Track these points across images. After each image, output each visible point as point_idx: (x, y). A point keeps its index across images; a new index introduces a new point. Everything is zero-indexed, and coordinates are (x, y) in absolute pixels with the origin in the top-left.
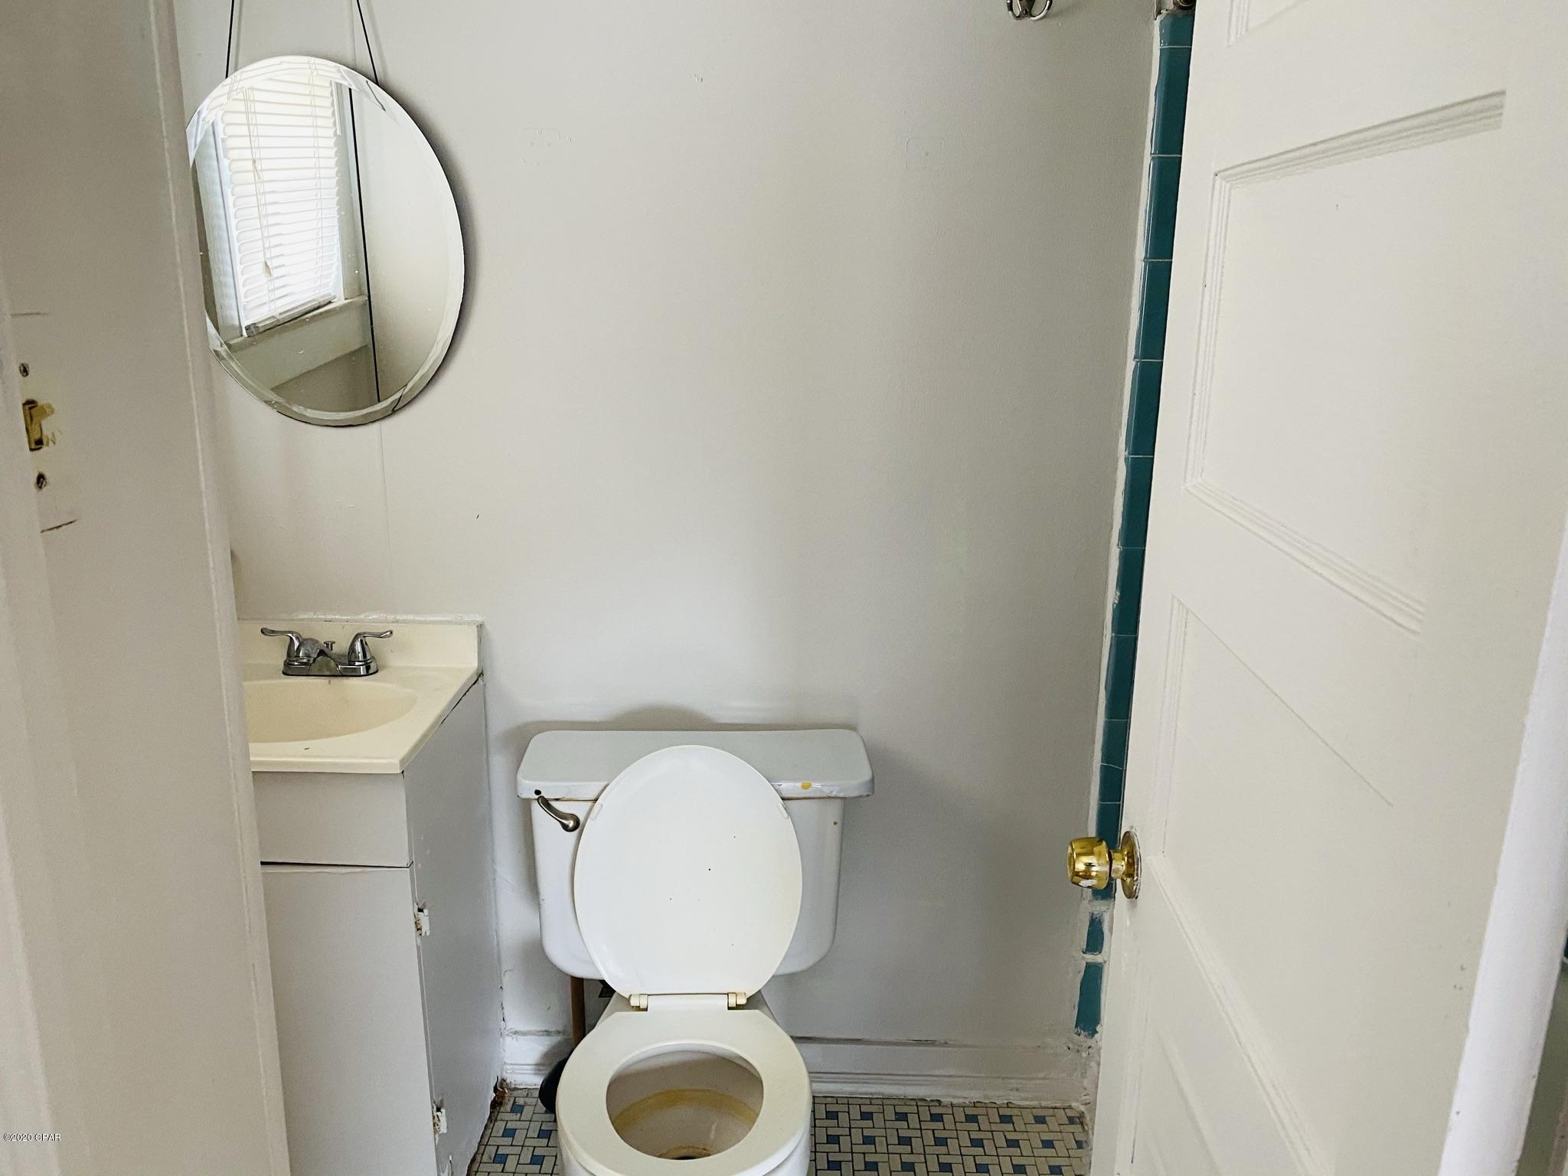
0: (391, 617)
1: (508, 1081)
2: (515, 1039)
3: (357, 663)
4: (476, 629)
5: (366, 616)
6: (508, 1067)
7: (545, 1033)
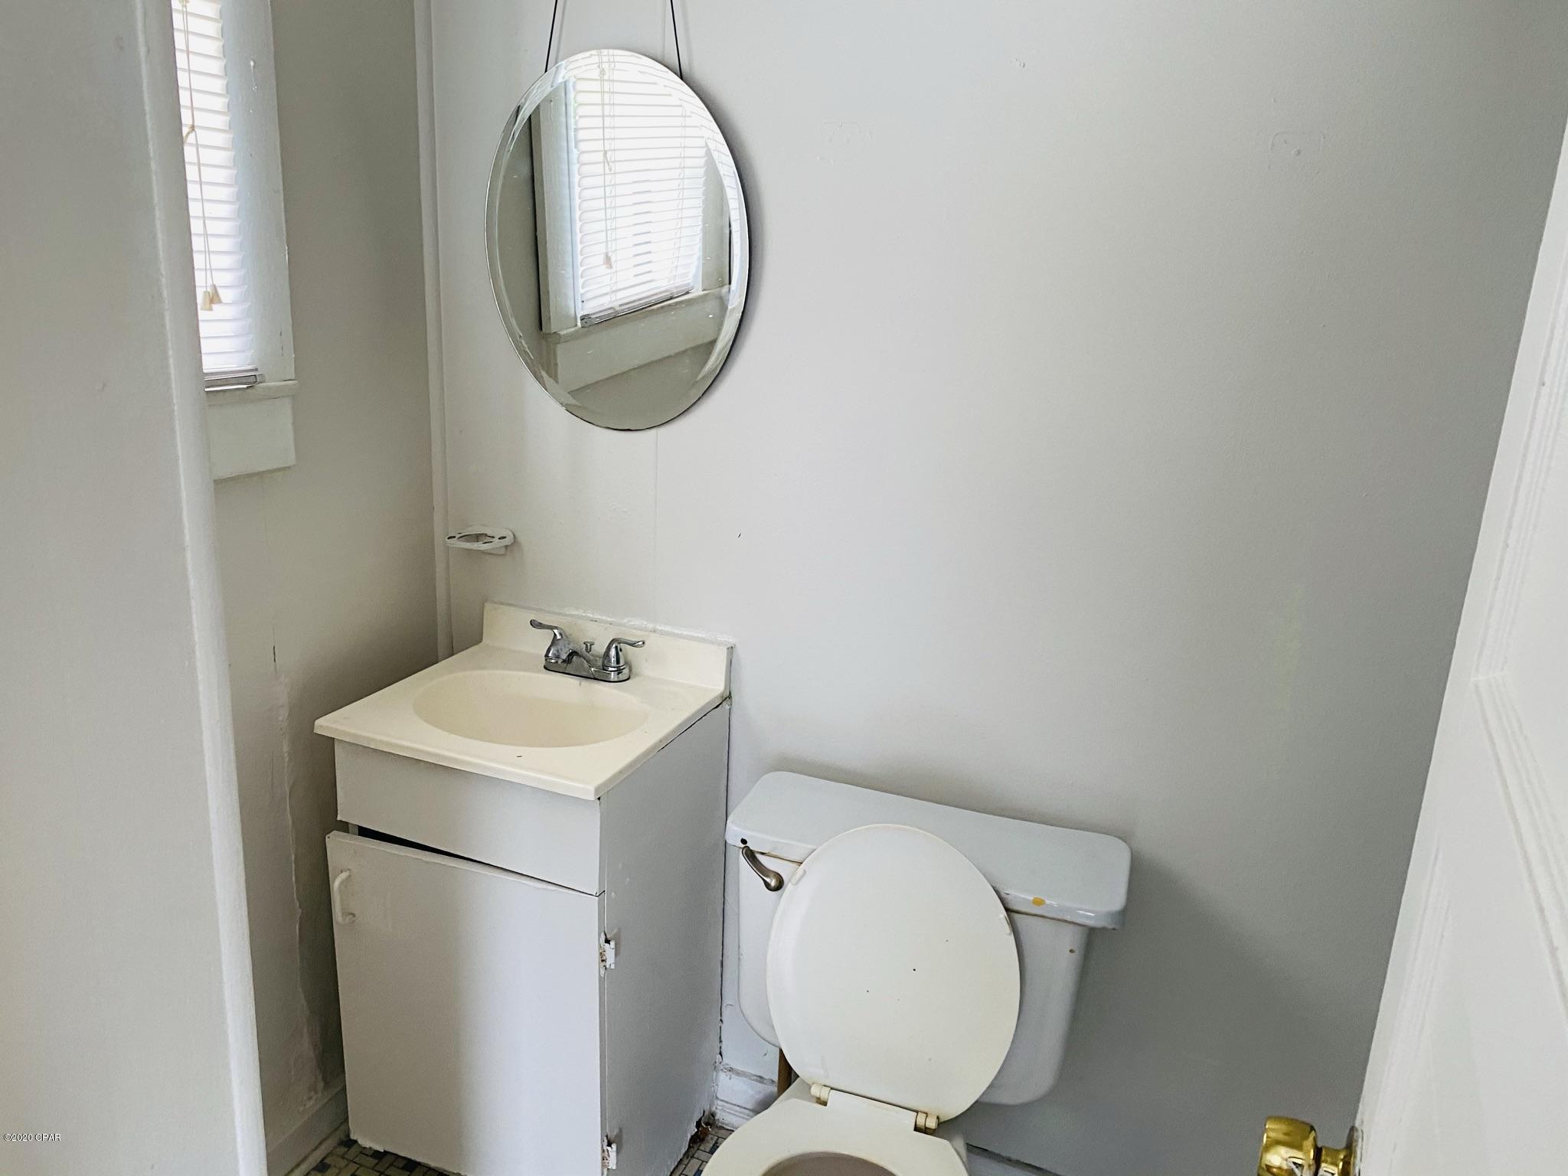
0: (651, 626)
1: (716, 1118)
2: (729, 1077)
3: (610, 669)
4: (726, 651)
5: (629, 621)
6: (720, 1103)
7: (759, 1078)
